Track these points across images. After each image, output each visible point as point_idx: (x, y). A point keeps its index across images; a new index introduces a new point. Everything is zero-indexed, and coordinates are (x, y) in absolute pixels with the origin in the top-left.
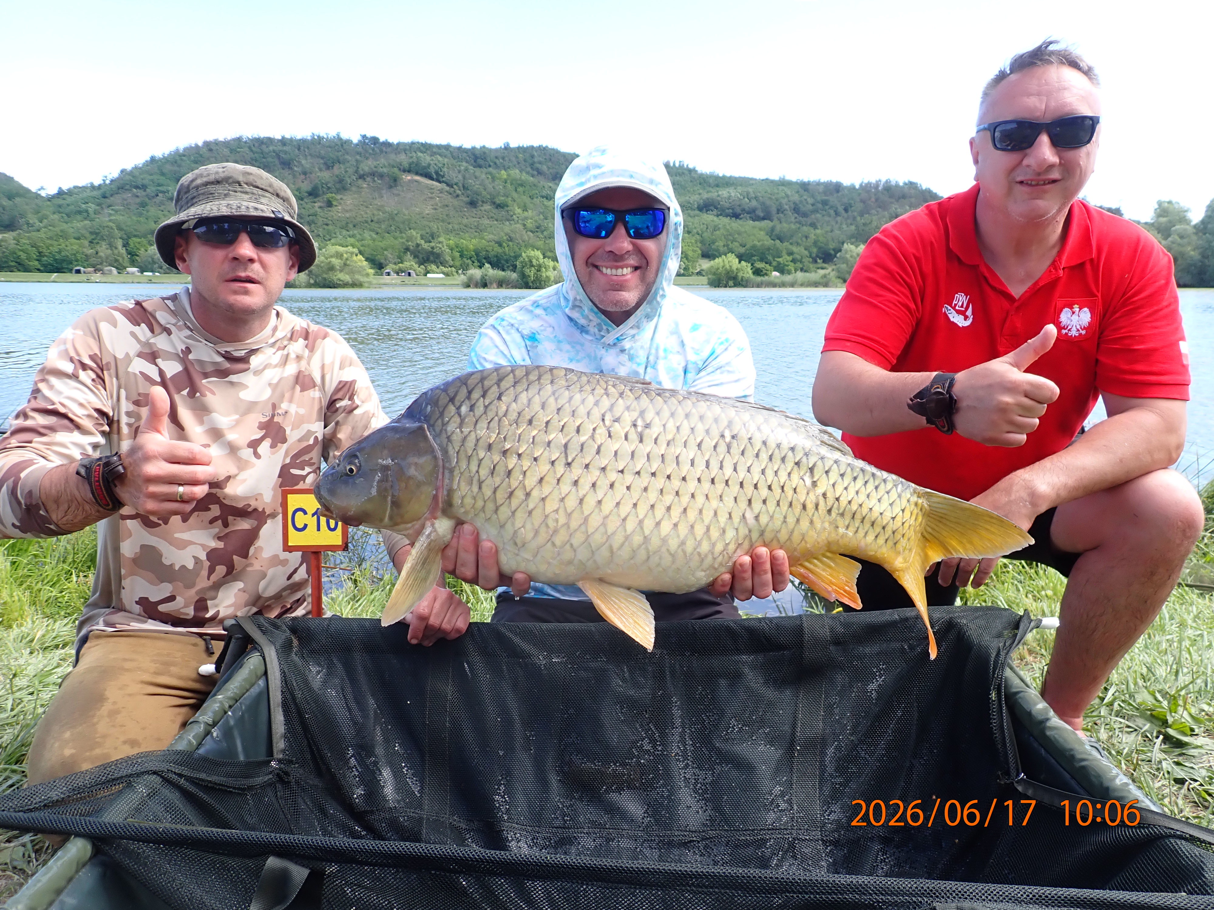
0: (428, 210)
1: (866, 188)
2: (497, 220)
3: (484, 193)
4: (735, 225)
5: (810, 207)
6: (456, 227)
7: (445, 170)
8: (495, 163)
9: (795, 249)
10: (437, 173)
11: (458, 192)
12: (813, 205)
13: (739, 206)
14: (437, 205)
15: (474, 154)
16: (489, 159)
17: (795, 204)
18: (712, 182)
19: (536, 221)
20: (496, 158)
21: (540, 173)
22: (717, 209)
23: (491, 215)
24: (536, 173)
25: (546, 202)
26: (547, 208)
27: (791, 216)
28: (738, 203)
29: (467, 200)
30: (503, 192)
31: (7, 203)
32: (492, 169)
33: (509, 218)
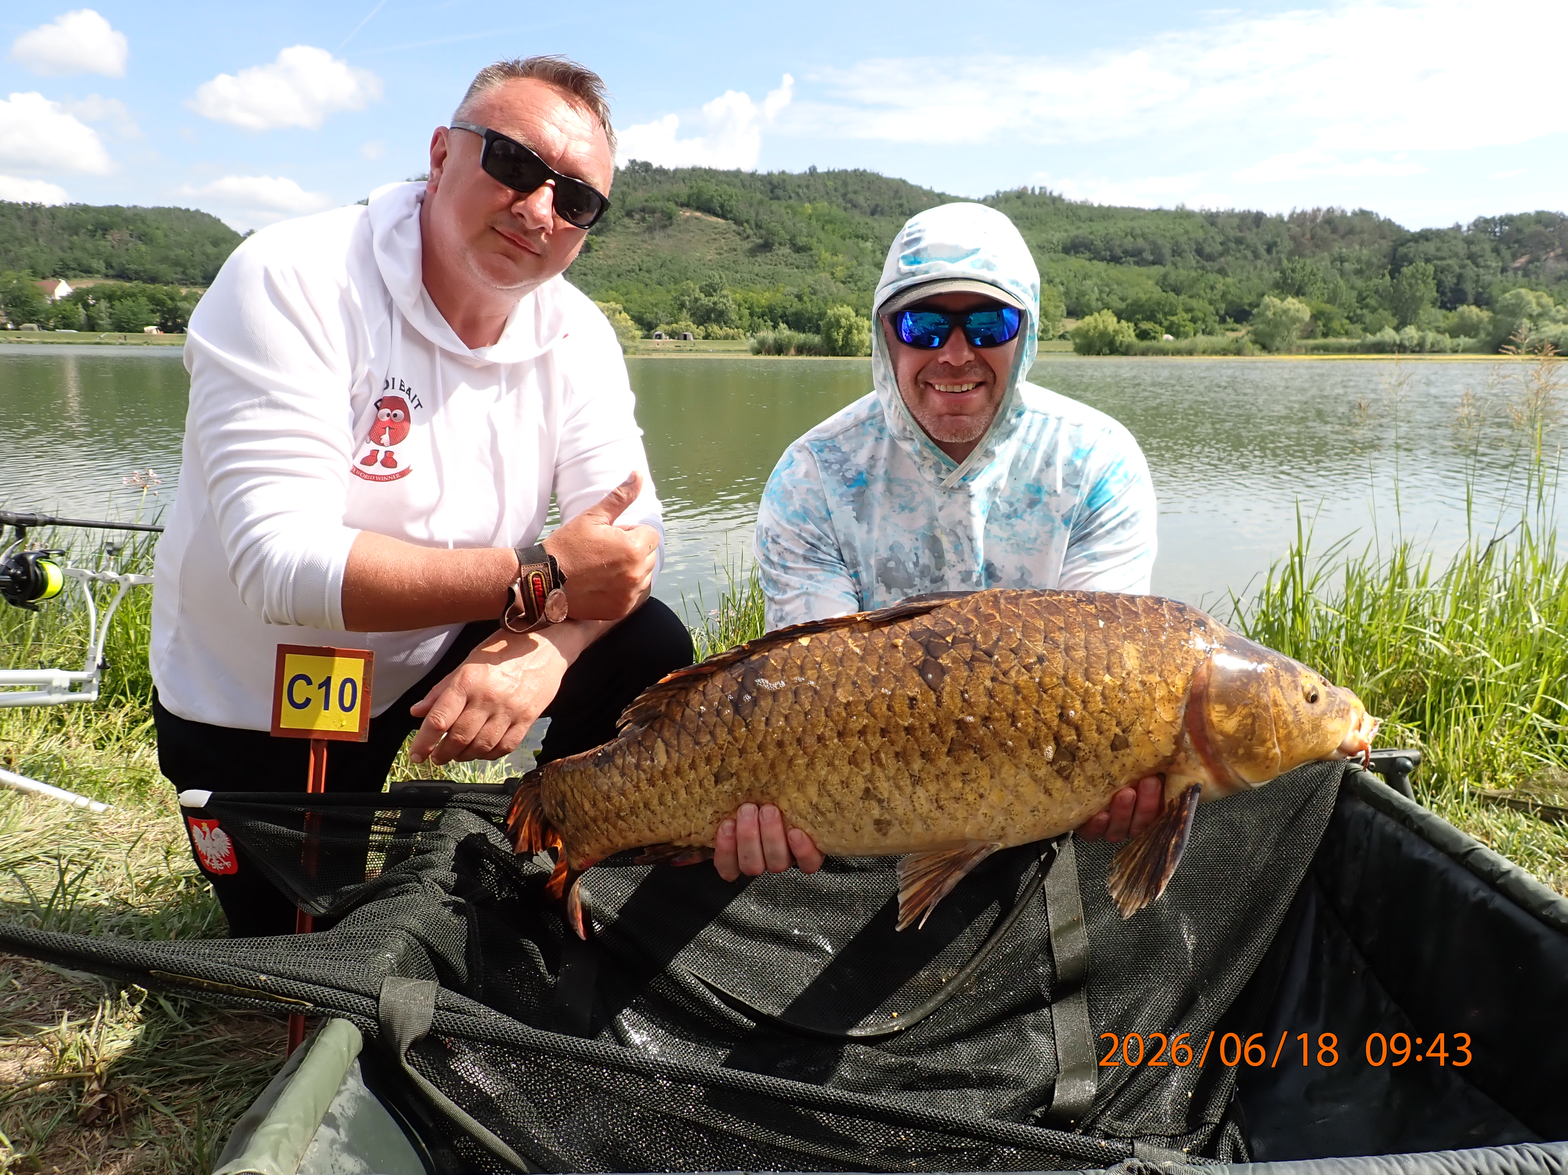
0: (711, 255)
1: (1300, 219)
2: (798, 268)
3: (782, 232)
4: (1114, 271)
5: (1220, 248)
6: (745, 275)
7: (733, 203)
8: (798, 194)
9: (1194, 303)
10: (722, 206)
11: (749, 231)
12: (1222, 244)
13: (1120, 246)
14: (721, 249)
15: (770, 183)
16: (789, 188)
17: (1198, 243)
18: (1081, 213)
19: (848, 268)
20: (799, 186)
21: (855, 206)
22: (1090, 250)
23: (790, 260)
24: (849, 205)
25: (862, 244)
26: (862, 250)
27: (1192, 259)
28: (1118, 243)
29: (760, 241)
30: (806, 231)
31: (211, 250)
32: (793, 201)
33: (814, 265)
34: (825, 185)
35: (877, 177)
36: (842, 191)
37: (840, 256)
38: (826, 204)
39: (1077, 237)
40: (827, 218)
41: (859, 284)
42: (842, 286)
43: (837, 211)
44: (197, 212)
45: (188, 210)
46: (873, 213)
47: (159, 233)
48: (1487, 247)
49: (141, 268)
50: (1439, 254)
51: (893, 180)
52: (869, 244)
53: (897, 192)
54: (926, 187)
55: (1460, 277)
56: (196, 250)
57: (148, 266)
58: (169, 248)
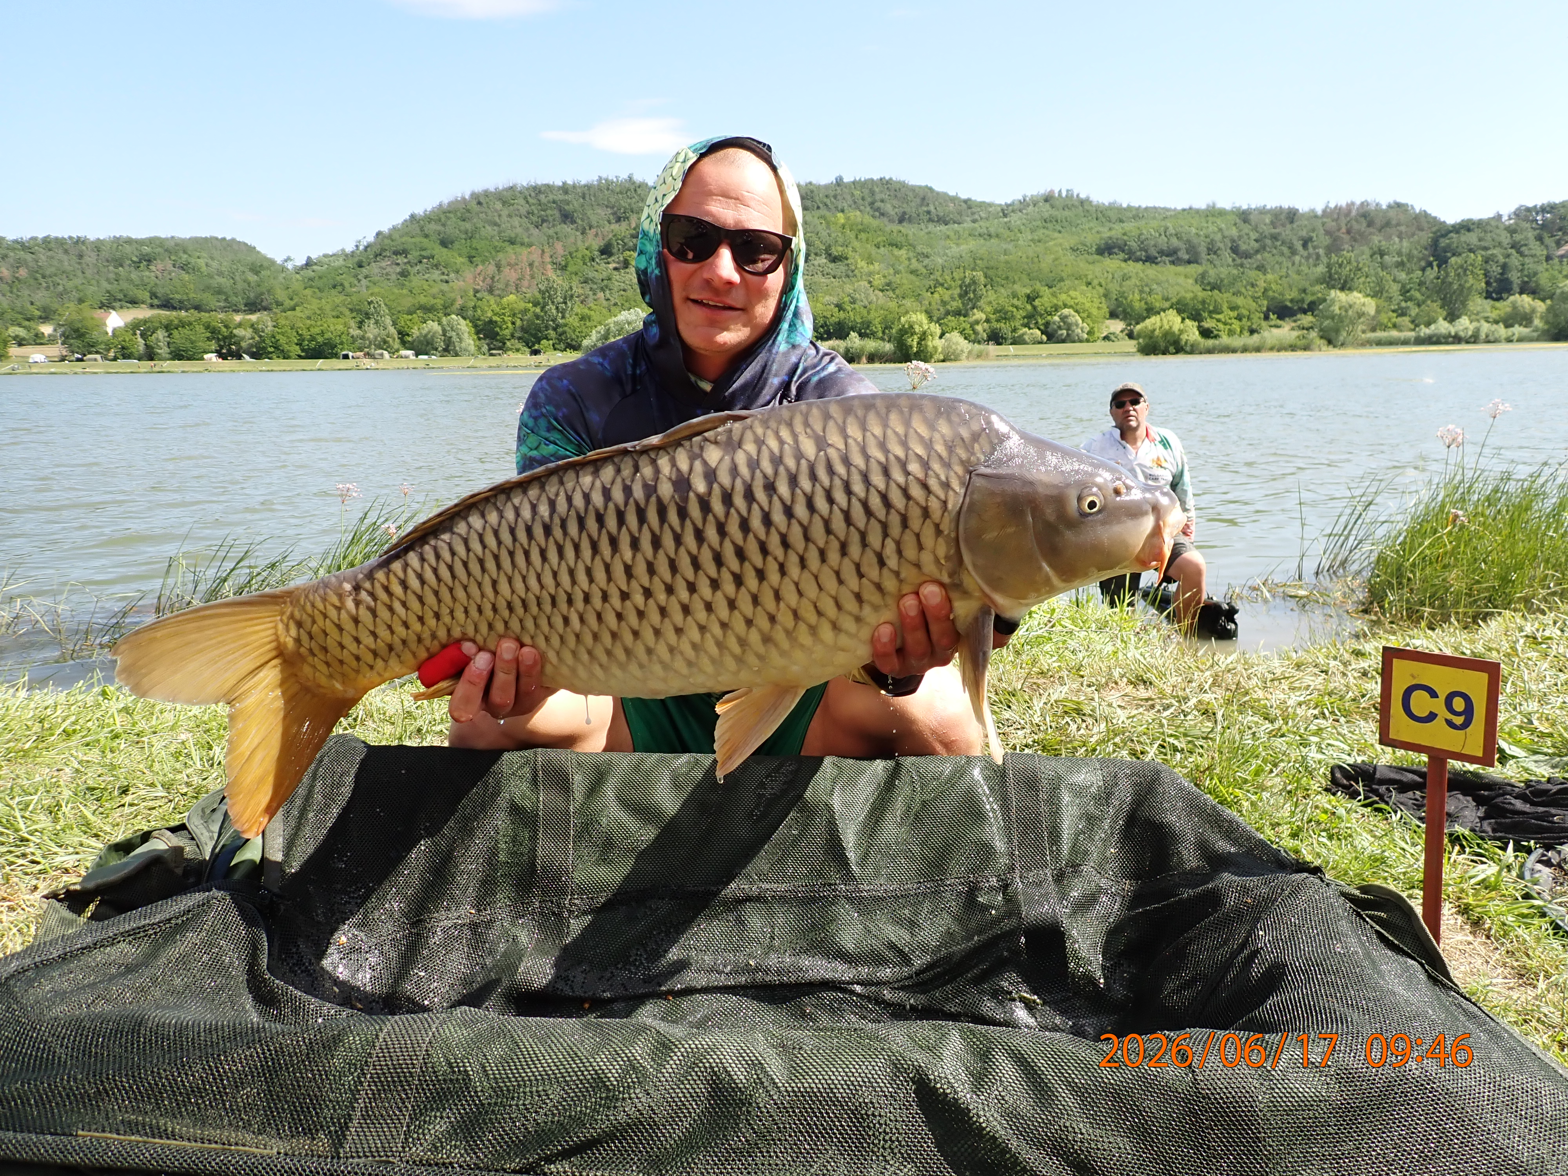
1: (1336, 214)
2: (834, 277)
3: (817, 243)
4: (1151, 271)
5: (1256, 245)
8: (826, 205)
9: (1240, 301)
12: (1256, 241)
13: (1155, 246)
16: (817, 199)
17: (1233, 241)
18: (1113, 216)
19: (884, 277)
20: (827, 196)
21: (883, 214)
22: (1123, 251)
23: (827, 270)
24: (877, 214)
25: (896, 252)
26: (897, 258)
27: (1227, 256)
28: (1153, 243)
30: (841, 240)
31: (252, 278)
32: (823, 211)
33: (851, 274)
34: (853, 195)
35: (903, 185)
36: (869, 200)
37: (876, 264)
38: (858, 213)
39: (1110, 238)
40: (860, 227)
41: (897, 292)
42: (881, 294)
43: (868, 219)
44: (233, 240)
45: (224, 239)
46: (901, 221)
47: (201, 262)
48: (1531, 235)
49: (185, 298)
50: (1483, 244)
51: (920, 187)
52: (903, 252)
53: (923, 199)
54: (952, 193)
55: (1504, 267)
56: (237, 278)
57: (192, 295)
58: (210, 276)
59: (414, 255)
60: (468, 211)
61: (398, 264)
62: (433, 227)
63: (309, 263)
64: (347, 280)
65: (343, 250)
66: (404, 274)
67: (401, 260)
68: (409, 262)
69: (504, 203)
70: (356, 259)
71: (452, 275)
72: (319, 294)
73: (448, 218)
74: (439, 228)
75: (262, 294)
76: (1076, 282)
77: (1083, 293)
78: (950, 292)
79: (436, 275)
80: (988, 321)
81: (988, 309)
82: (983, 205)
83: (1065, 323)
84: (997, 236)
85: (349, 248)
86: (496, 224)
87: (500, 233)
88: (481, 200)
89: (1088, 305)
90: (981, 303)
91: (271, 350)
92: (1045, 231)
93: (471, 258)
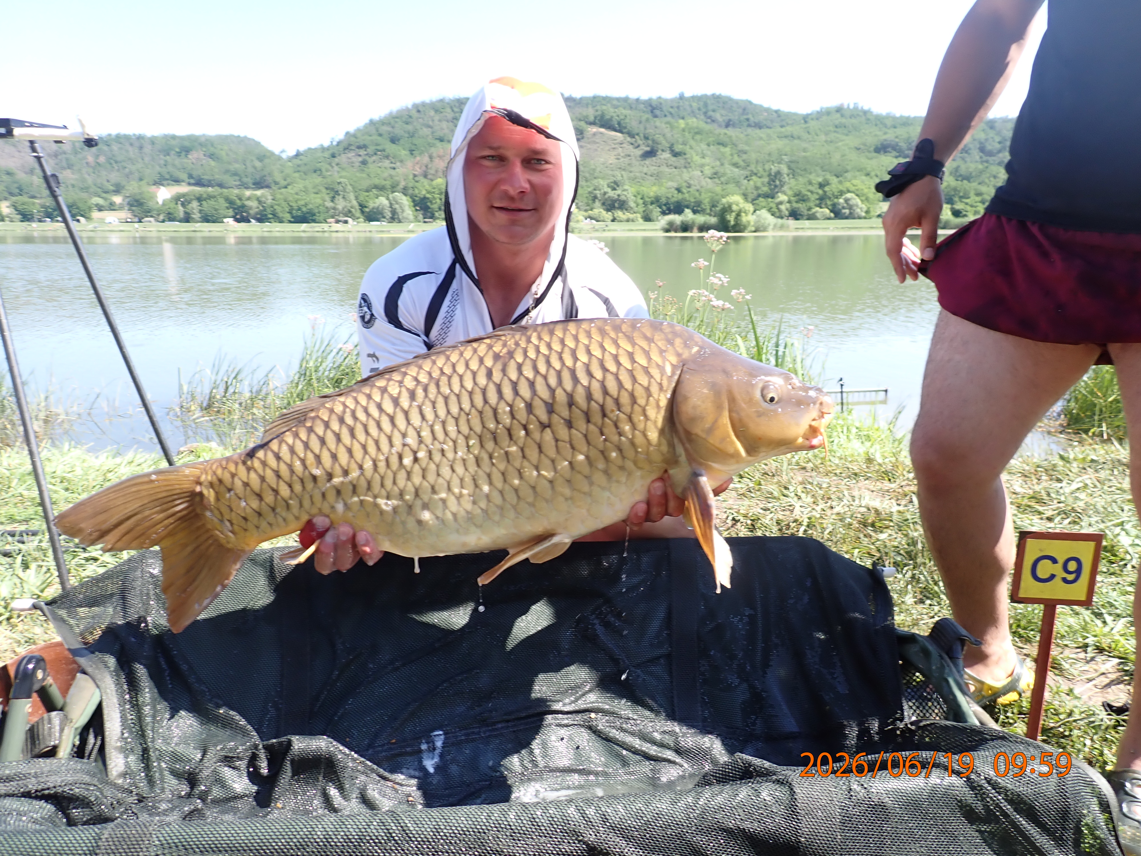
0: (612, 160)
2: (676, 168)
3: (664, 142)
5: (998, 146)
7: (627, 121)
8: (671, 114)
10: (619, 124)
11: (640, 142)
12: (1000, 143)
14: (619, 155)
15: (651, 106)
16: (664, 109)
17: (981, 143)
18: (889, 123)
19: (713, 167)
20: (672, 107)
21: (713, 121)
22: (895, 150)
23: (670, 163)
24: (709, 120)
25: (722, 149)
26: (723, 154)
27: (976, 155)
29: (648, 149)
30: (681, 140)
31: (258, 164)
32: (669, 119)
33: (687, 165)
34: (691, 106)
35: (730, 99)
36: (704, 110)
37: (707, 158)
38: (695, 120)
39: (885, 140)
40: (696, 130)
41: (722, 179)
42: (709, 180)
43: (702, 125)
44: (245, 137)
45: (239, 136)
46: (727, 126)
47: (223, 153)
49: (211, 178)
51: (742, 101)
52: (727, 150)
53: (744, 109)
54: (766, 105)
56: (248, 164)
57: (217, 176)
58: (229, 163)
59: (371, 149)
60: (410, 117)
61: (360, 155)
62: (385, 129)
63: (298, 155)
64: (324, 166)
65: (322, 145)
66: (364, 163)
67: (362, 152)
68: (367, 154)
69: (437, 111)
70: (330, 152)
71: (398, 164)
72: (304, 177)
73: (396, 122)
74: (389, 129)
75: (265, 176)
76: (858, 173)
77: (863, 182)
78: (762, 180)
79: (387, 163)
80: (789, 202)
81: (790, 193)
82: (789, 115)
83: (848, 204)
84: (799, 138)
85: (326, 144)
86: (429, 127)
87: (433, 133)
88: (419, 109)
89: (866, 191)
90: (785, 188)
91: (271, 216)
92: (836, 134)
93: (411, 152)
